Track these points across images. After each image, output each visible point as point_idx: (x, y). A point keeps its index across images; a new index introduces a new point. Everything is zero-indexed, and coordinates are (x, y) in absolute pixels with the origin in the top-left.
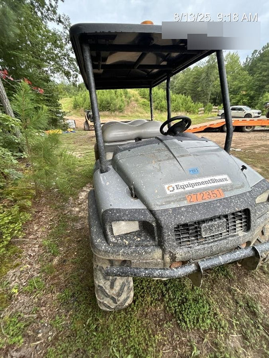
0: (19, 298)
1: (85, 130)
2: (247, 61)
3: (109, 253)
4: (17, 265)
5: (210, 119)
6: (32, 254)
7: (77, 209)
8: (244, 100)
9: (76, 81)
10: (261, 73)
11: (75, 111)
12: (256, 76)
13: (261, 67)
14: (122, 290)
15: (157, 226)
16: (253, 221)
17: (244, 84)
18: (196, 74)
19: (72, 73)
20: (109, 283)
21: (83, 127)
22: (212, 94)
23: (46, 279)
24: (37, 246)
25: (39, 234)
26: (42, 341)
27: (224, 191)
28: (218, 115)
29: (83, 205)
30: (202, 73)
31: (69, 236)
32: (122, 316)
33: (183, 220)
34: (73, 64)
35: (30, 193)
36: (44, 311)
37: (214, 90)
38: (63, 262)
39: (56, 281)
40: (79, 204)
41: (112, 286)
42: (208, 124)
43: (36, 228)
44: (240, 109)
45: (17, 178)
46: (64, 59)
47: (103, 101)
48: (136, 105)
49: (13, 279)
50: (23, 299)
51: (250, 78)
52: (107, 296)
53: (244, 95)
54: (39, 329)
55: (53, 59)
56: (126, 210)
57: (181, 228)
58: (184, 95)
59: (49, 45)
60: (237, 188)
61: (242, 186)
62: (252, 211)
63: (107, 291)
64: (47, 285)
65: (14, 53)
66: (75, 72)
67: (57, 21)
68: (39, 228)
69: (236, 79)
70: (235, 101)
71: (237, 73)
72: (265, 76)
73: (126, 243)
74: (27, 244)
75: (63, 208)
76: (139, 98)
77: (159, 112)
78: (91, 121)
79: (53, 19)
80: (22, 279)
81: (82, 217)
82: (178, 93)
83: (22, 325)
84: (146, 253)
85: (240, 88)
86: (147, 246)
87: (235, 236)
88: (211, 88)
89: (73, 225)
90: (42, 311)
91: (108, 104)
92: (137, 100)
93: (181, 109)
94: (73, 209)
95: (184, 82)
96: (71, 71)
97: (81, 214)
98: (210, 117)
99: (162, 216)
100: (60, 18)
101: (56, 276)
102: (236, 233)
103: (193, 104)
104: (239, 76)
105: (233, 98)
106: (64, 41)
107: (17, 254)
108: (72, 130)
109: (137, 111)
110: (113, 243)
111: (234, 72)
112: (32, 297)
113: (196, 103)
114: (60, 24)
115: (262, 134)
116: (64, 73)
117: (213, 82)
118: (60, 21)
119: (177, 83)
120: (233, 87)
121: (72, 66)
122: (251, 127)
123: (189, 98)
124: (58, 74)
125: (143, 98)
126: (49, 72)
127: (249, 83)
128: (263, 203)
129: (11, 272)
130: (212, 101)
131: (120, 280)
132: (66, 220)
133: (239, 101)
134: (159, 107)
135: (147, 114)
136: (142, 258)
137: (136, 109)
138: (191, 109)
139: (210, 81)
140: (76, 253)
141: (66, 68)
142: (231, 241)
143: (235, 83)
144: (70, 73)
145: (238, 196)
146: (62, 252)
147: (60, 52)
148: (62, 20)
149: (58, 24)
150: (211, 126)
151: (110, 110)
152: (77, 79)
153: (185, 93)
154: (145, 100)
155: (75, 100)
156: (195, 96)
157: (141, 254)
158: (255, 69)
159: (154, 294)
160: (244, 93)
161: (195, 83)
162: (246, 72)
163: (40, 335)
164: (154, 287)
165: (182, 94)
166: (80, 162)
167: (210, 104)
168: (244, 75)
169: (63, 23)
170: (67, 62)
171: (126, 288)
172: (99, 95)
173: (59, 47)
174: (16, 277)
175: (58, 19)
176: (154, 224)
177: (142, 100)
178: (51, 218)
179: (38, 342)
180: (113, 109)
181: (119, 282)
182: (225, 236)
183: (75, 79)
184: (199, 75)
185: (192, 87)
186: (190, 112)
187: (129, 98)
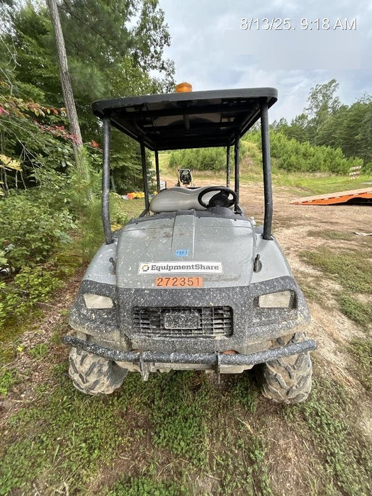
4: (35, 328)
6: (52, 322)
11: (170, 170)
14: (91, 370)
16: (238, 325)
18: (356, 114)
23: (52, 348)
24: (59, 315)
25: (67, 304)
26: (22, 401)
27: (205, 280)
30: (365, 112)
32: (100, 406)
33: (142, 302)
36: (37, 377)
41: (82, 363)
42: (355, 193)
43: (67, 298)
47: (206, 157)
48: (252, 162)
49: (26, 339)
50: (24, 359)
52: (76, 371)
54: (25, 391)
56: (97, 283)
57: (142, 312)
58: (329, 147)
60: (225, 280)
61: (235, 279)
62: (236, 311)
63: (77, 366)
67: (160, 68)
73: (92, 317)
74: (52, 311)
76: (258, 152)
77: (285, 172)
78: (184, 184)
79: (156, 67)
80: (33, 342)
82: (320, 145)
83: (12, 381)
84: (106, 331)
86: (110, 325)
87: (209, 337)
90: (35, 376)
91: (212, 161)
92: (253, 156)
93: (322, 167)
95: (333, 127)
99: (123, 294)
100: (163, 65)
102: (214, 335)
103: (345, 160)
107: (39, 318)
109: (252, 171)
110: (83, 315)
113: (351, 158)
114: (163, 71)
118: (163, 68)
119: (321, 130)
123: (339, 150)
128: (283, 309)
129: (26, 333)
131: (91, 359)
134: (285, 165)
136: (103, 337)
137: (250, 167)
138: (341, 168)
142: (201, 342)
145: (220, 290)
149: (161, 71)
150: (363, 196)
151: (214, 168)
153: (332, 144)
155: (173, 157)
156: (350, 149)
157: (102, 332)
159: (145, 396)
161: (353, 128)
163: (23, 396)
164: (148, 389)
165: (327, 146)
169: (166, 69)
171: (96, 370)
174: (29, 338)
175: (161, 66)
179: (19, 401)
180: (219, 167)
181: (90, 360)
182: (196, 335)
184: (360, 116)
185: (346, 134)
186: (338, 172)
187: (243, 153)
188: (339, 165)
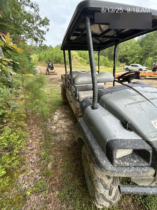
0: (31, 197)
1: (46, 74)
2: (139, 39)
3: (115, 172)
4: (24, 170)
5: (119, 71)
6: (32, 161)
7: (55, 127)
8: (137, 61)
9: (42, 44)
10: (146, 46)
12: (144, 47)
13: (147, 43)
14: (116, 195)
15: (153, 153)
17: (137, 51)
19: (39, 39)
20: (108, 191)
21: (45, 72)
22: (119, 56)
23: (46, 181)
24: (34, 155)
25: (34, 146)
28: (124, 69)
29: (57, 124)
31: (54, 147)
34: (40, 34)
35: (22, 116)
36: (51, 207)
37: (121, 54)
38: (55, 167)
39: (54, 182)
40: (55, 124)
41: (110, 194)
43: (31, 141)
44: (136, 66)
45: (15, 107)
46: (35, 30)
47: (57, 57)
48: (76, 61)
50: (34, 198)
51: (140, 48)
52: (107, 201)
53: (137, 58)
55: (28, 30)
59: (25, 21)
64: (49, 186)
65: (3, 24)
66: (41, 39)
67: (30, 6)
68: (33, 141)
69: (133, 48)
70: (132, 61)
71: (134, 45)
72: (149, 48)
73: (127, 165)
74: (27, 153)
75: (45, 127)
76: (78, 56)
78: (50, 69)
79: (28, 5)
80: (30, 181)
81: (59, 133)
84: (143, 172)
85: (135, 54)
88: (119, 53)
89: (55, 139)
90: (50, 207)
91: (60, 59)
92: (77, 58)
94: (52, 127)
96: (38, 38)
97: (58, 131)
98: (119, 70)
101: (52, 178)
103: (109, 61)
104: (135, 47)
105: (131, 59)
106: (34, 19)
107: (22, 162)
108: (39, 74)
109: (77, 64)
110: (117, 165)
111: (131, 44)
112: (40, 196)
113: (111, 61)
114: (32, 8)
115: (150, 81)
116: (34, 39)
117: (120, 49)
120: (131, 53)
121: (39, 35)
122: (144, 76)
123: (107, 58)
124: (30, 39)
125: (80, 56)
126: (25, 38)
127: (140, 51)
129: (21, 176)
130: (119, 60)
132: (50, 135)
133: (134, 61)
135: (82, 66)
136: (139, 175)
138: (108, 64)
139: (119, 49)
140: (61, 160)
141: (36, 36)
143: (132, 51)
144: (38, 39)
146: (52, 159)
147: (32, 26)
148: (34, 6)
149: (31, 8)
151: (61, 63)
152: (42, 43)
154: (81, 58)
156: (110, 57)
158: (143, 43)
160: (137, 57)
162: (139, 45)
165: (103, 56)
166: (48, 95)
167: (118, 62)
168: (138, 47)
169: (34, 8)
170: (36, 32)
172: (54, 54)
173: (31, 23)
174: (25, 180)
175: (31, 5)
176: (151, 152)
177: (79, 58)
178: (40, 134)
180: (63, 62)
181: (114, 190)
183: (41, 43)
185: (109, 52)
186: (107, 66)
187: (72, 56)
188: (107, 63)
